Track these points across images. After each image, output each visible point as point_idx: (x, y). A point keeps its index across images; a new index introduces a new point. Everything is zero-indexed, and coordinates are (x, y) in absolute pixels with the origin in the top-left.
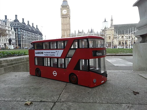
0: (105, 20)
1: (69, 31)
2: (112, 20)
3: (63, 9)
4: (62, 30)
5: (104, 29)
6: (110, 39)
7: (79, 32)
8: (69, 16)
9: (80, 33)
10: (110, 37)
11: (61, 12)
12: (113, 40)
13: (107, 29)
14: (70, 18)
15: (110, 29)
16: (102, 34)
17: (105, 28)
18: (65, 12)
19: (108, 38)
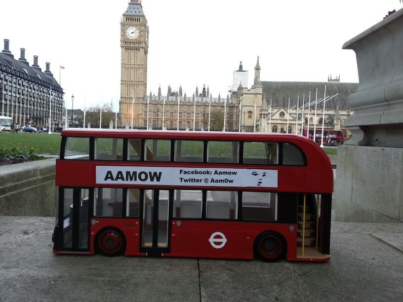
0: (241, 67)
1: (141, 87)
2: (258, 69)
3: (129, 25)
4: (123, 82)
5: (236, 90)
6: (250, 117)
7: (171, 94)
8: (143, 45)
9: (173, 94)
10: (250, 112)
11: (123, 31)
12: (257, 121)
13: (244, 91)
14: (146, 52)
15: (253, 91)
16: (230, 101)
17: (240, 88)
18: (133, 33)
19: (247, 115)
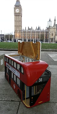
0: (50, 20)
1: (20, 27)
2: (55, 20)
3: (16, 8)
4: (15, 26)
5: (48, 27)
7: (29, 29)
8: (21, 14)
9: (30, 29)
10: (52, 34)
11: (15, 10)
12: (54, 37)
13: (51, 27)
14: (21, 17)
15: (53, 27)
16: (46, 31)
17: (50, 27)
18: (17, 11)
19: (51, 35)
